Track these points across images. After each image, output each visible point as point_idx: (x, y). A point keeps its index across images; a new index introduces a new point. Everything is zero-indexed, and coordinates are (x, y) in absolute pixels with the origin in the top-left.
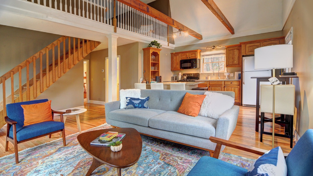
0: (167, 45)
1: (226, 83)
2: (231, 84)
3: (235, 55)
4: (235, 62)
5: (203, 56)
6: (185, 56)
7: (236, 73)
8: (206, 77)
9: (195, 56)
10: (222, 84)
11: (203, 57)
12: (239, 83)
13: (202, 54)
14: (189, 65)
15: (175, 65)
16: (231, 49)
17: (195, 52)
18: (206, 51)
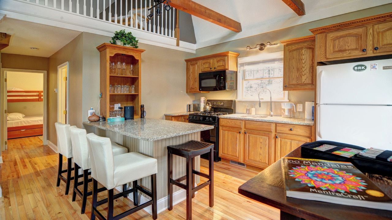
0: (175, 44)
1: (278, 128)
2: (291, 132)
3: (304, 61)
4: (304, 78)
5: (243, 65)
6: (207, 66)
7: (307, 103)
8: (247, 110)
9: (224, 65)
10: (271, 129)
11: (242, 68)
12: (309, 132)
13: (240, 61)
14: (212, 83)
15: (191, 83)
16: (294, 47)
17: (223, 56)
18: (247, 54)
